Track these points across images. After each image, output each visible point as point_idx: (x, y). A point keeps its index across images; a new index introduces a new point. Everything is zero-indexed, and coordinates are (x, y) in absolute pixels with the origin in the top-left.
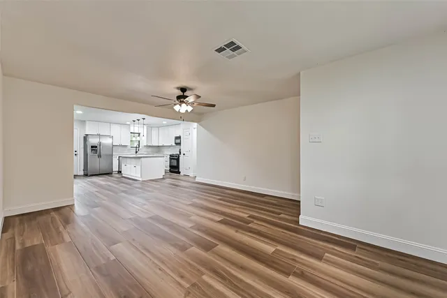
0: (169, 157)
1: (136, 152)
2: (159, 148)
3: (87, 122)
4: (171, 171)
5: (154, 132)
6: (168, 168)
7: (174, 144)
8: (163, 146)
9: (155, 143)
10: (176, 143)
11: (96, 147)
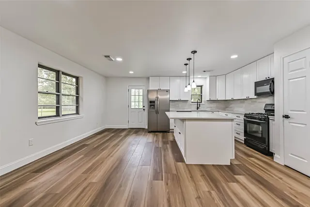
0: (242, 117)
1: (198, 108)
2: (226, 104)
3: (150, 78)
4: (247, 143)
5: (220, 83)
6: (242, 137)
7: (253, 96)
8: (233, 100)
9: (220, 97)
10: (256, 94)
11: (154, 102)
